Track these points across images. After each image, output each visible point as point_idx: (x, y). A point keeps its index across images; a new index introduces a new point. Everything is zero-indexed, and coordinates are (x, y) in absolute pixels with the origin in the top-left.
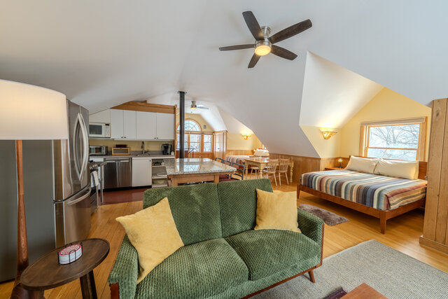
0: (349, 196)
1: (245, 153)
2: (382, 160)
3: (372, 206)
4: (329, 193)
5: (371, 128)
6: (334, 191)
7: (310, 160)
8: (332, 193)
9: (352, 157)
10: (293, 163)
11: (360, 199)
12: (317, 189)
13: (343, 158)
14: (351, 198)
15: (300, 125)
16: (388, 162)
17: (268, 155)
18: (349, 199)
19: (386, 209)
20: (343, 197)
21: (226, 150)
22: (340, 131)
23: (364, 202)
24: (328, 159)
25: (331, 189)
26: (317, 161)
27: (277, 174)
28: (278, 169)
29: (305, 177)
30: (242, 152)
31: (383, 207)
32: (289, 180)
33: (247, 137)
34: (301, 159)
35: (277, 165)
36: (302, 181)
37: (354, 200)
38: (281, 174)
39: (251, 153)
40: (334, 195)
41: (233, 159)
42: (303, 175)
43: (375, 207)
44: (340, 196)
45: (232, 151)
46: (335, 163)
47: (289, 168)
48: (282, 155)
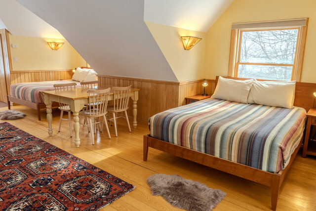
0: (226, 152)
1: (56, 76)
2: (257, 82)
3: (261, 168)
4: (196, 149)
5: (244, 33)
6: (203, 146)
7: (163, 86)
8: (200, 148)
9: (221, 78)
10: (137, 93)
11: (244, 156)
12: (176, 143)
13: (209, 81)
14: (230, 156)
15: (145, 20)
16: (264, 84)
17: (96, 79)
18: (226, 158)
19: (278, 169)
20: (217, 155)
21: (12, 72)
22: (205, 37)
23: (249, 162)
24: (190, 83)
25: (199, 141)
26: (174, 86)
27: (109, 115)
28: (110, 105)
29: (157, 120)
30: (48, 75)
31: (275, 168)
32: (131, 123)
33: (56, 45)
34: (150, 85)
35: (109, 98)
36: (152, 128)
37: (234, 159)
38: (118, 114)
39: (67, 75)
40: (203, 151)
41: (24, 91)
42: (153, 118)
43: (264, 168)
44: (213, 152)
45: (24, 73)
46: (197, 88)
47: (131, 101)
48: (119, 79)
